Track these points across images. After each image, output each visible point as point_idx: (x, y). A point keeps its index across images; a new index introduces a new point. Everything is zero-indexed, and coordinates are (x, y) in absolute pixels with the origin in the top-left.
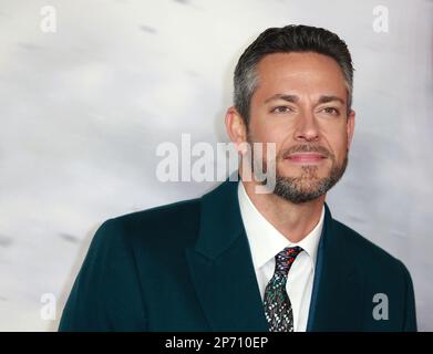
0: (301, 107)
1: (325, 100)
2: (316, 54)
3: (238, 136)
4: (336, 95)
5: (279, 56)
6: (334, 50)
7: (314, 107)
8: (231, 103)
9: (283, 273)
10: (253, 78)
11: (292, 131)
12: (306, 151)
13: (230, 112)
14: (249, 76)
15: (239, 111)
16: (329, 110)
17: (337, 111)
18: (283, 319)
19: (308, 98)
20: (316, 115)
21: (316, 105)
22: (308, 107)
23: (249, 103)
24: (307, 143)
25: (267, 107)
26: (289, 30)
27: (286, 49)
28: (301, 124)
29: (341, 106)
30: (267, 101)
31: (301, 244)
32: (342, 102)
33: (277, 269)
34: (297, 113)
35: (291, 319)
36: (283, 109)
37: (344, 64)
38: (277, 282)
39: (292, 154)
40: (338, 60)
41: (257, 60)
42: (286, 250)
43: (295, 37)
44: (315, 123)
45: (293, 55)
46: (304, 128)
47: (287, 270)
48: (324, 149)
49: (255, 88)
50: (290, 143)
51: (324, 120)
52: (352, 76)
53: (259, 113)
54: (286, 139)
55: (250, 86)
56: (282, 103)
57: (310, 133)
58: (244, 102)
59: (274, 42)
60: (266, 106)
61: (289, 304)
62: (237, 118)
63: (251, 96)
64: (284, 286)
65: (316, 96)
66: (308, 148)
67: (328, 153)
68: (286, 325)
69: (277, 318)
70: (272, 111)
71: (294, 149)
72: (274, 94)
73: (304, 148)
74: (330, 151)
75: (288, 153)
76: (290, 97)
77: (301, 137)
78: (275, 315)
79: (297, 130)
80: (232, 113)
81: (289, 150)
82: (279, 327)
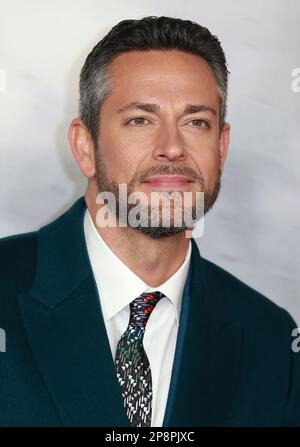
0: (163, 119)
1: (192, 110)
2: (182, 53)
3: (85, 154)
4: (205, 104)
6: (204, 47)
7: (178, 119)
8: (76, 114)
9: (140, 324)
10: (103, 81)
11: (152, 148)
12: (168, 173)
13: (75, 125)
14: (98, 80)
15: (86, 123)
16: (197, 122)
17: (207, 124)
18: (139, 381)
19: (171, 108)
20: (180, 128)
21: (182, 116)
22: (171, 118)
23: (99, 113)
24: (169, 164)
25: (120, 118)
26: (149, 23)
28: (162, 139)
29: (213, 118)
30: (121, 111)
31: (161, 289)
32: (214, 113)
33: (132, 320)
34: (157, 125)
35: (150, 382)
36: (140, 120)
37: (217, 65)
38: (132, 336)
39: (151, 177)
40: (209, 60)
41: (108, 60)
42: (144, 296)
43: (156, 32)
44: (180, 138)
45: (153, 54)
46: (165, 145)
47: (145, 321)
48: (190, 171)
49: (106, 95)
50: (149, 163)
51: (191, 134)
52: (226, 80)
53: (111, 125)
54: (145, 157)
55: (99, 92)
56: (140, 113)
57: (174, 151)
58: (92, 112)
59: (129, 38)
60: (120, 116)
61: (147, 364)
62: (83, 132)
63: (100, 104)
64: (140, 341)
65: (181, 106)
66: (171, 168)
67: (196, 176)
68: (143, 390)
69: (132, 381)
70: (127, 123)
71: (153, 170)
72: (129, 102)
73: (165, 170)
74: (198, 173)
75: (146, 175)
76: (149, 106)
77: (162, 156)
78: (130, 377)
79: (157, 147)
80: (77, 125)
81: (147, 172)
82: (134, 392)
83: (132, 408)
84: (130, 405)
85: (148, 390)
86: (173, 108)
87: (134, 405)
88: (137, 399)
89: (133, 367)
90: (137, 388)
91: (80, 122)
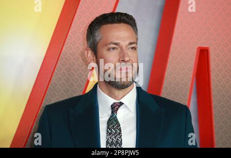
0: (121, 48)
1: (131, 44)
5: (109, 26)
7: (126, 47)
10: (99, 35)
16: (132, 48)
21: (128, 46)
22: (124, 48)
23: (97, 46)
25: (106, 48)
27: (112, 22)
30: (106, 45)
34: (119, 50)
36: (114, 48)
45: (115, 25)
46: (124, 57)
49: (100, 40)
51: (130, 52)
53: (103, 51)
54: (116, 61)
57: (127, 59)
63: (97, 43)
65: (127, 42)
68: (118, 133)
69: (113, 131)
70: (109, 50)
72: (110, 42)
76: (116, 43)
77: (122, 60)
78: (112, 129)
79: (120, 58)
80: (88, 50)
85: (120, 133)
87: (115, 138)
88: (116, 136)
89: (113, 126)
90: (115, 133)
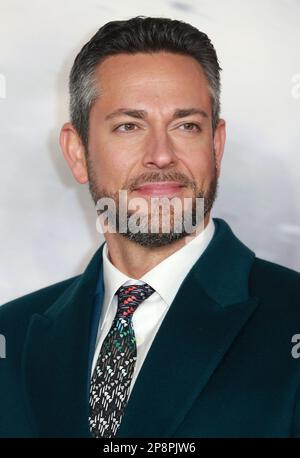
0: (151, 124)
1: (181, 114)
2: (170, 54)
3: (77, 159)
4: (195, 107)
5: (122, 59)
7: (167, 123)
8: (67, 118)
10: (91, 85)
11: (141, 156)
12: (159, 180)
13: (66, 130)
14: (86, 84)
15: (77, 128)
16: (189, 126)
17: (198, 127)
20: (170, 133)
21: (171, 121)
22: (159, 125)
23: (88, 118)
24: (160, 171)
25: (109, 124)
26: (136, 23)
27: (131, 48)
28: (151, 146)
30: (108, 118)
32: (204, 115)
34: (146, 131)
36: (130, 126)
37: (208, 64)
39: (141, 185)
40: (199, 59)
41: (96, 63)
43: (142, 33)
44: (170, 145)
45: (141, 57)
46: (154, 153)
48: (181, 177)
49: (94, 100)
50: (138, 170)
51: (181, 139)
53: (99, 130)
54: (134, 165)
55: (87, 98)
56: (129, 119)
57: (163, 159)
58: (82, 117)
60: (109, 122)
62: (74, 138)
63: (89, 109)
65: (169, 110)
66: (161, 176)
67: (187, 181)
68: (121, 379)
69: (110, 371)
70: (115, 129)
71: (143, 177)
72: (116, 108)
73: (155, 177)
74: (190, 178)
75: (136, 183)
76: (136, 112)
77: (151, 163)
78: (108, 367)
79: (147, 154)
80: (68, 130)
81: (137, 180)
82: (111, 382)
83: (108, 397)
84: (106, 394)
85: (127, 379)
86: (161, 113)
87: (110, 394)
88: (114, 388)
89: (112, 357)
90: (115, 377)
91: (71, 127)
